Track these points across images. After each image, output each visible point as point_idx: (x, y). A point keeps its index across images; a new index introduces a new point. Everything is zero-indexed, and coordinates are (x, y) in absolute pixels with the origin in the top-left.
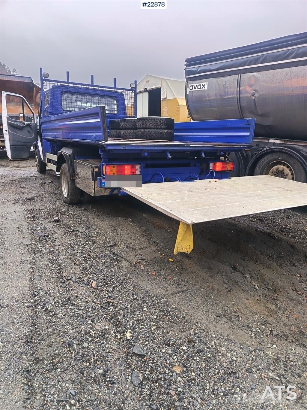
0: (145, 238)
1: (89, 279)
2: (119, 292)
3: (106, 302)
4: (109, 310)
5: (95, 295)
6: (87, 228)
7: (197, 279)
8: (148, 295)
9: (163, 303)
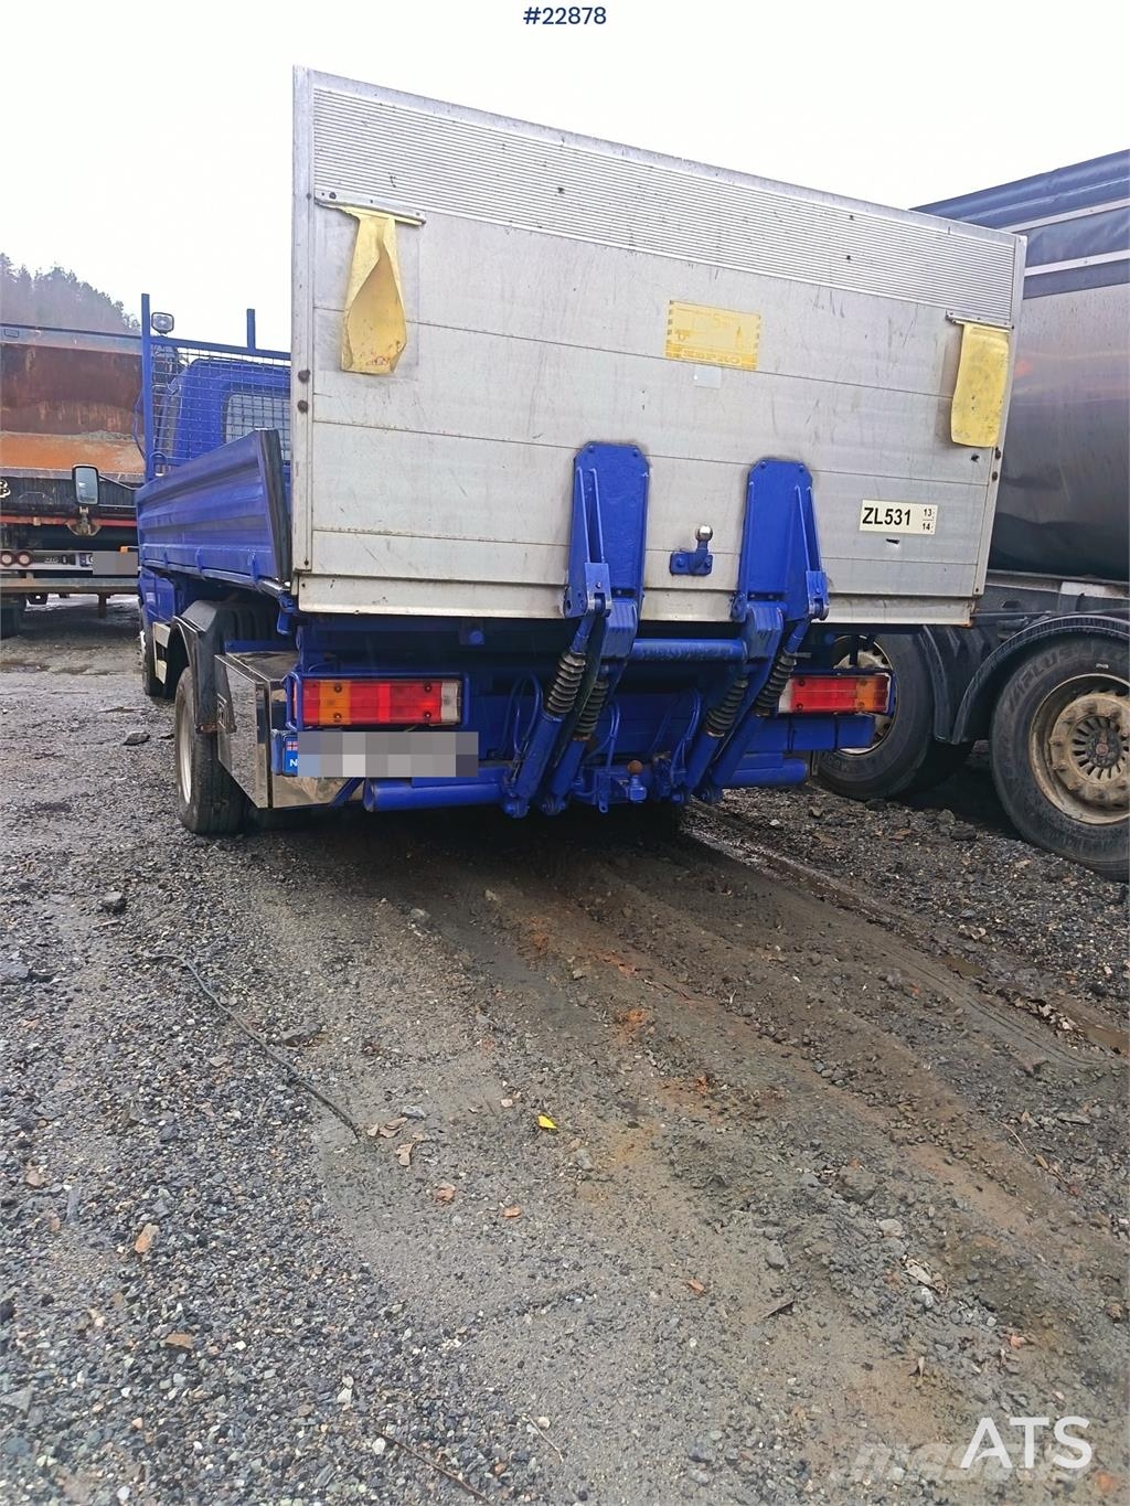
0: (456, 1008)
1: (138, 1206)
2: (250, 1288)
3: (162, 1344)
4: (166, 1391)
5: (133, 1300)
6: (223, 947)
7: (645, 1233)
8: (382, 1312)
9: (442, 1366)
